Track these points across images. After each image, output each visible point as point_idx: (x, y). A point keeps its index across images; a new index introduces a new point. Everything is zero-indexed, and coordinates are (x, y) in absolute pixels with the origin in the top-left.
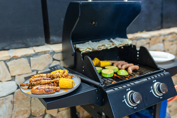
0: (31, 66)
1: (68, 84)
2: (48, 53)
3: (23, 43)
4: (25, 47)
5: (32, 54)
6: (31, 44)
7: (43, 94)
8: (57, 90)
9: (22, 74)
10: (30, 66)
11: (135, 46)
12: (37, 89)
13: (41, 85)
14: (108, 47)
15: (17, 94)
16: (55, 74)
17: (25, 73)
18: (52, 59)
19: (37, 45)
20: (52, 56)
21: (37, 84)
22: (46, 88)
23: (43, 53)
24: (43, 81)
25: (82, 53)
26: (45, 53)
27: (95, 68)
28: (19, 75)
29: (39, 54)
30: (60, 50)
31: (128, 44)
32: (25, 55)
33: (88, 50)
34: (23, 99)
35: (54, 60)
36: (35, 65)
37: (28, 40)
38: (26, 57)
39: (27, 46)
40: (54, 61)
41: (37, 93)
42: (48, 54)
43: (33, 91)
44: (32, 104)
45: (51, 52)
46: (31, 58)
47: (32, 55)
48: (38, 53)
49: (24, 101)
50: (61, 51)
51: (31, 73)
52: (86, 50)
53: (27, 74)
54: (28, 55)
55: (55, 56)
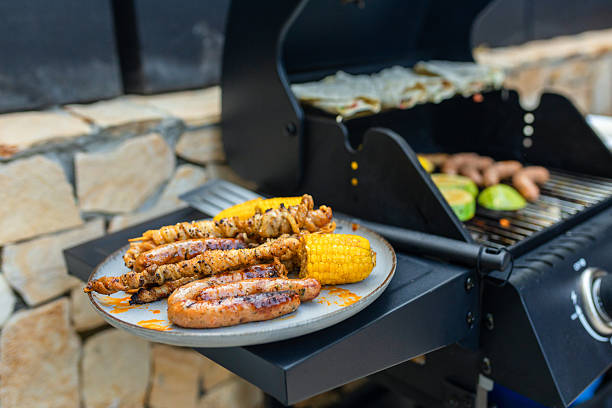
0: (81, 193)
1: (353, 261)
2: (157, 131)
3: (19, 90)
4: (29, 106)
5: (85, 136)
6: (57, 92)
7: (243, 322)
8: (306, 296)
9: (36, 237)
10: (75, 194)
11: (514, 95)
12: (198, 297)
13: (209, 276)
14: (433, 96)
15: (16, 338)
16: (267, 218)
17: (53, 229)
18: (171, 159)
19: (85, 96)
20: (173, 146)
21: (184, 275)
22: (245, 288)
23: (133, 132)
24: (217, 258)
25: (339, 119)
26: (141, 128)
27: (432, 182)
28: (20, 242)
29: (116, 134)
30: (213, 117)
31: (492, 86)
32: (50, 142)
33: (362, 106)
34: (46, 357)
35: (181, 160)
36: (98, 187)
37: (42, 73)
38: (51, 150)
39: (38, 104)
40: (184, 169)
41: (208, 323)
42: (153, 137)
43: (186, 315)
44: (86, 378)
45: (166, 124)
46: (80, 157)
47: (81, 141)
48: (112, 128)
49: (47, 367)
50: (217, 119)
51: (79, 227)
52: (354, 106)
53: (58, 233)
54: (62, 139)
55: (187, 146)
